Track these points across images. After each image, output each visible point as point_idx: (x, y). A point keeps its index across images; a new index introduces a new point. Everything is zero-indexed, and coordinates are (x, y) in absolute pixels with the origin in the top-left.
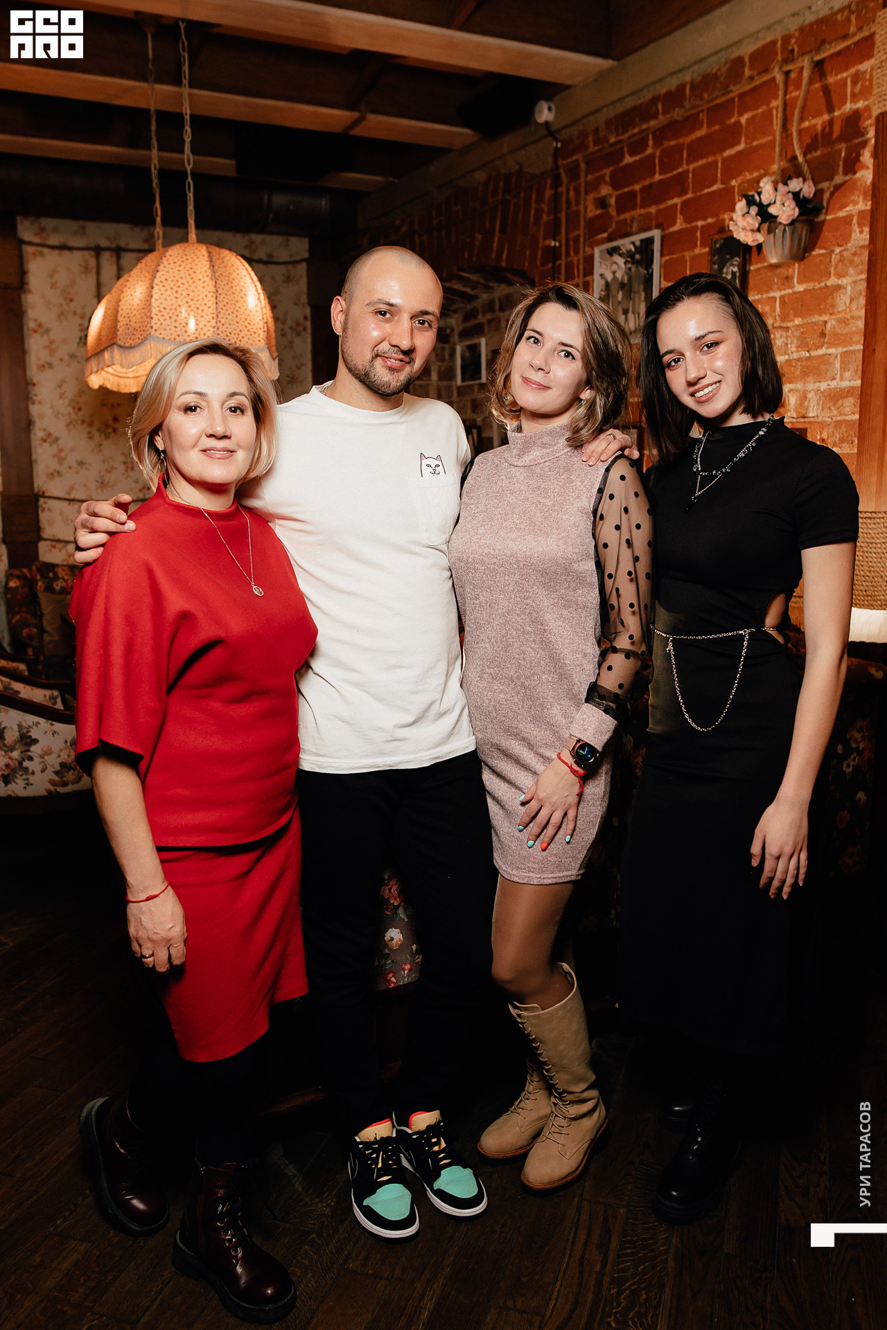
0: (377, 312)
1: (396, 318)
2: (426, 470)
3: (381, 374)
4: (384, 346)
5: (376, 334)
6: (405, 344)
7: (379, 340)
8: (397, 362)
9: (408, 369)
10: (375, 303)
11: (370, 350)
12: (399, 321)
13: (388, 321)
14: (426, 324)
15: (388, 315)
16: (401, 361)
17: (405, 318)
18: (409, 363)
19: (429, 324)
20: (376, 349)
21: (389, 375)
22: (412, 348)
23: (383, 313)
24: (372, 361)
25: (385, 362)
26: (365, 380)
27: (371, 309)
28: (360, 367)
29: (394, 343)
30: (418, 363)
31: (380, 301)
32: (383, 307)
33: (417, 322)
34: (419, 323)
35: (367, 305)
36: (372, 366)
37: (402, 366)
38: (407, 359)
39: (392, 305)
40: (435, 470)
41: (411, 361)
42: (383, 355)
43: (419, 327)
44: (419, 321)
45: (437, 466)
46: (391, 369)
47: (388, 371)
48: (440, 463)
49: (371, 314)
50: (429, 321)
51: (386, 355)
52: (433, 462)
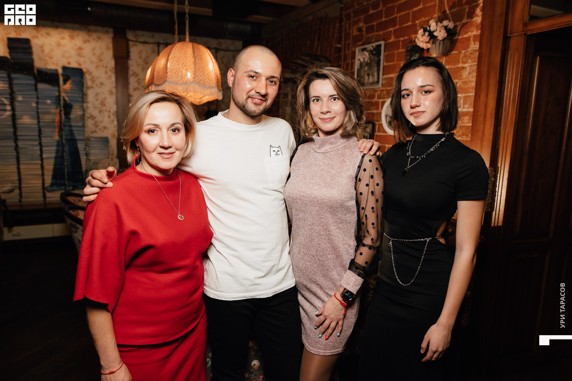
0: (249, 76)
1: (259, 79)
2: (273, 153)
3: (251, 107)
4: (253, 93)
5: (249, 86)
6: (263, 92)
7: (250, 89)
8: (259, 100)
9: (264, 104)
10: (248, 72)
11: (245, 94)
12: (260, 81)
13: (255, 80)
14: (273, 83)
15: (255, 78)
16: (261, 100)
17: (263, 79)
18: (265, 101)
19: (275, 83)
20: (248, 94)
21: (254, 107)
22: (266, 94)
23: (252, 77)
24: (247, 100)
25: (253, 100)
26: (243, 109)
27: (246, 74)
28: (241, 103)
29: (258, 91)
30: (269, 101)
31: (251, 71)
32: (253, 74)
33: (269, 81)
35: (245, 72)
36: (246, 102)
37: (262, 102)
38: (264, 99)
39: (257, 73)
40: (277, 153)
41: (266, 100)
42: (252, 97)
43: (270, 84)
44: (270, 81)
45: (278, 151)
46: (256, 104)
47: (254, 105)
48: (280, 150)
49: (246, 77)
50: (274, 81)
51: (253, 97)
52: (276, 149)
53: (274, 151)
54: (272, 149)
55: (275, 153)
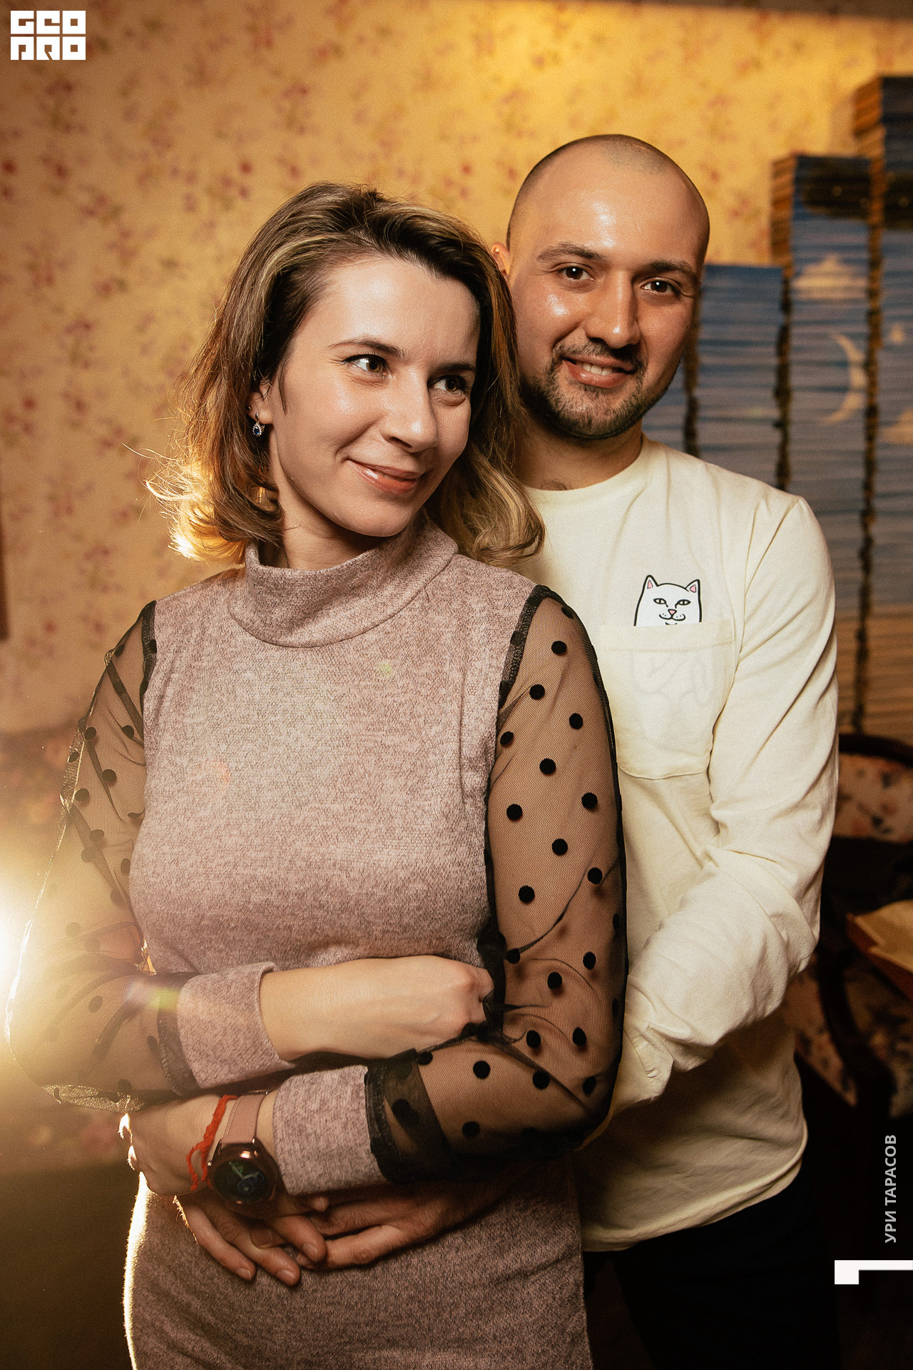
0: (560, 271)
1: (600, 281)
2: (650, 611)
3: (571, 399)
4: (577, 340)
6: (617, 332)
7: (562, 327)
8: (605, 373)
9: (630, 385)
10: (555, 254)
11: (546, 348)
12: (605, 288)
13: (583, 288)
14: (669, 292)
15: (585, 277)
16: (614, 370)
17: (620, 280)
18: (632, 373)
19: (674, 289)
20: (560, 344)
21: (585, 398)
22: (634, 343)
23: (574, 273)
24: (552, 369)
25: (577, 373)
27: (546, 265)
29: (595, 334)
30: (651, 373)
31: (566, 249)
32: (575, 261)
33: (648, 287)
34: (654, 287)
35: (540, 257)
36: (552, 381)
37: (615, 381)
38: (628, 366)
39: (590, 256)
40: (672, 613)
41: (636, 370)
42: (573, 356)
43: (654, 297)
44: (653, 283)
45: (684, 602)
46: (592, 388)
47: (583, 392)
48: (693, 597)
49: (549, 276)
50: (671, 281)
51: (578, 357)
52: (672, 595)
53: (659, 601)
54: (652, 592)
55: (662, 609)
